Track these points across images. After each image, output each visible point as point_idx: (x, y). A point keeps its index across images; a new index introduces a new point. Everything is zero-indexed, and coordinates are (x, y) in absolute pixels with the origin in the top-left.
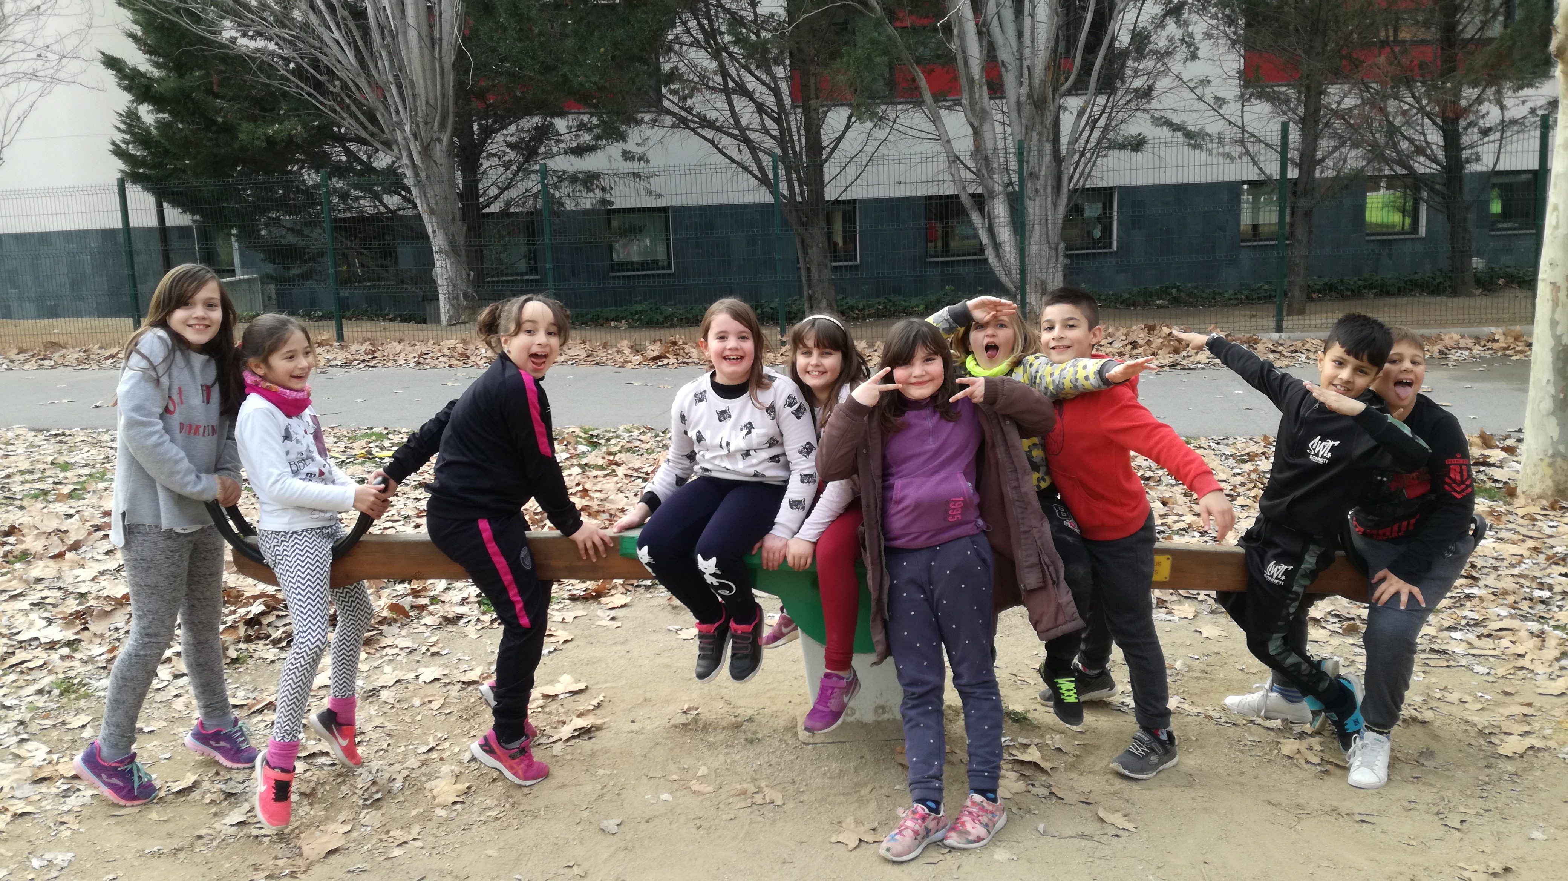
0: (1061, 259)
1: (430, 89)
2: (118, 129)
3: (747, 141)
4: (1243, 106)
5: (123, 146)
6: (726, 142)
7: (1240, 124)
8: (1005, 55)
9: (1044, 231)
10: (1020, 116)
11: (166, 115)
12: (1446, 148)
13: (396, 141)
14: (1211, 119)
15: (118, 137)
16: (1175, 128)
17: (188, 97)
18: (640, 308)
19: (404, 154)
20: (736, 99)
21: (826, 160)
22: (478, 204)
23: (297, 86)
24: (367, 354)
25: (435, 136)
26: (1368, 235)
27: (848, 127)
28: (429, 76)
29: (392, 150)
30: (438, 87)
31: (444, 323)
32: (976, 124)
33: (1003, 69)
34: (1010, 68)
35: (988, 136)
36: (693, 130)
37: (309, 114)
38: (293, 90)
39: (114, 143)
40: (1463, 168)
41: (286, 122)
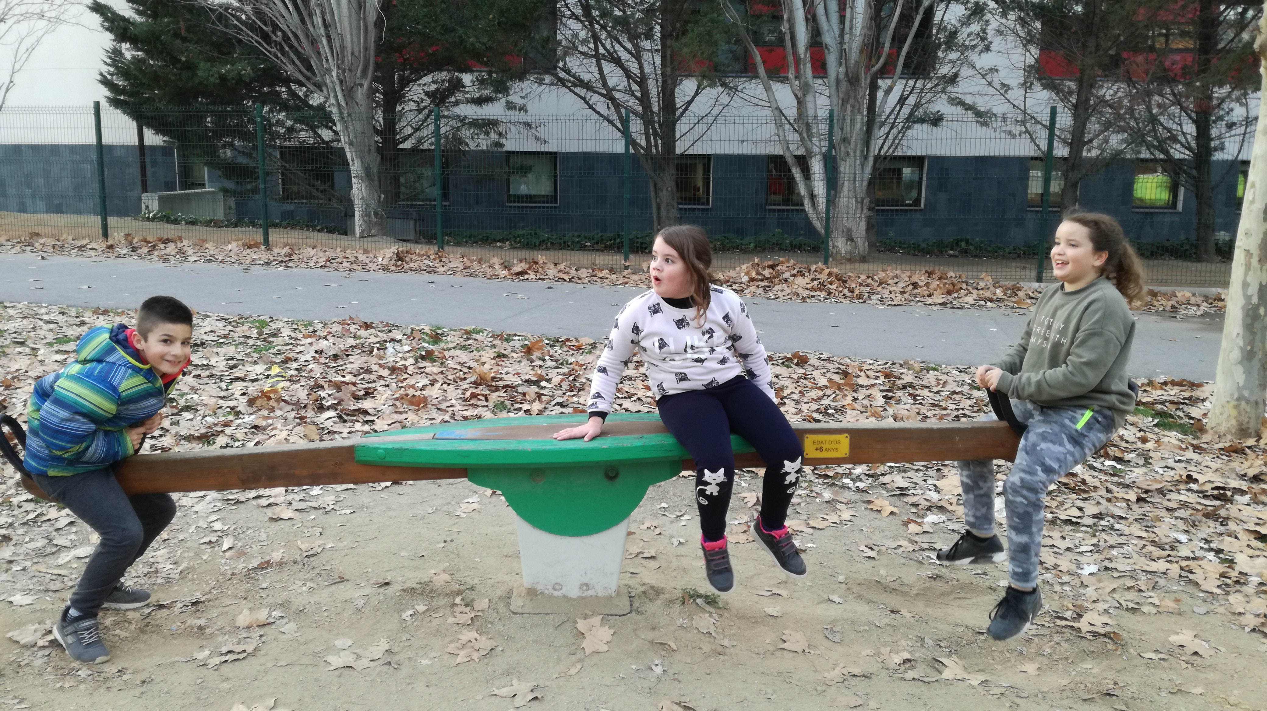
0: (865, 211)
1: (356, 43)
2: (105, 62)
3: (612, 99)
4: (1026, 92)
5: (109, 77)
6: (595, 99)
7: (1023, 108)
8: (829, 38)
9: (852, 187)
10: (838, 91)
11: (140, 53)
12: (1198, 138)
13: (326, 84)
14: (999, 102)
15: (105, 69)
16: (968, 107)
17: (158, 38)
18: (521, 232)
19: (332, 95)
20: (604, 64)
21: (679, 118)
22: (394, 139)
23: (248, 35)
24: (286, 256)
25: (358, 81)
26: (1133, 207)
27: (697, 94)
28: (354, 31)
29: (322, 91)
30: (362, 41)
31: (358, 235)
32: (800, 95)
33: (826, 51)
34: (832, 50)
35: (810, 106)
36: (568, 88)
37: (259, 58)
38: (245, 38)
39: (101, 74)
40: (1211, 155)
41: (238, 64)
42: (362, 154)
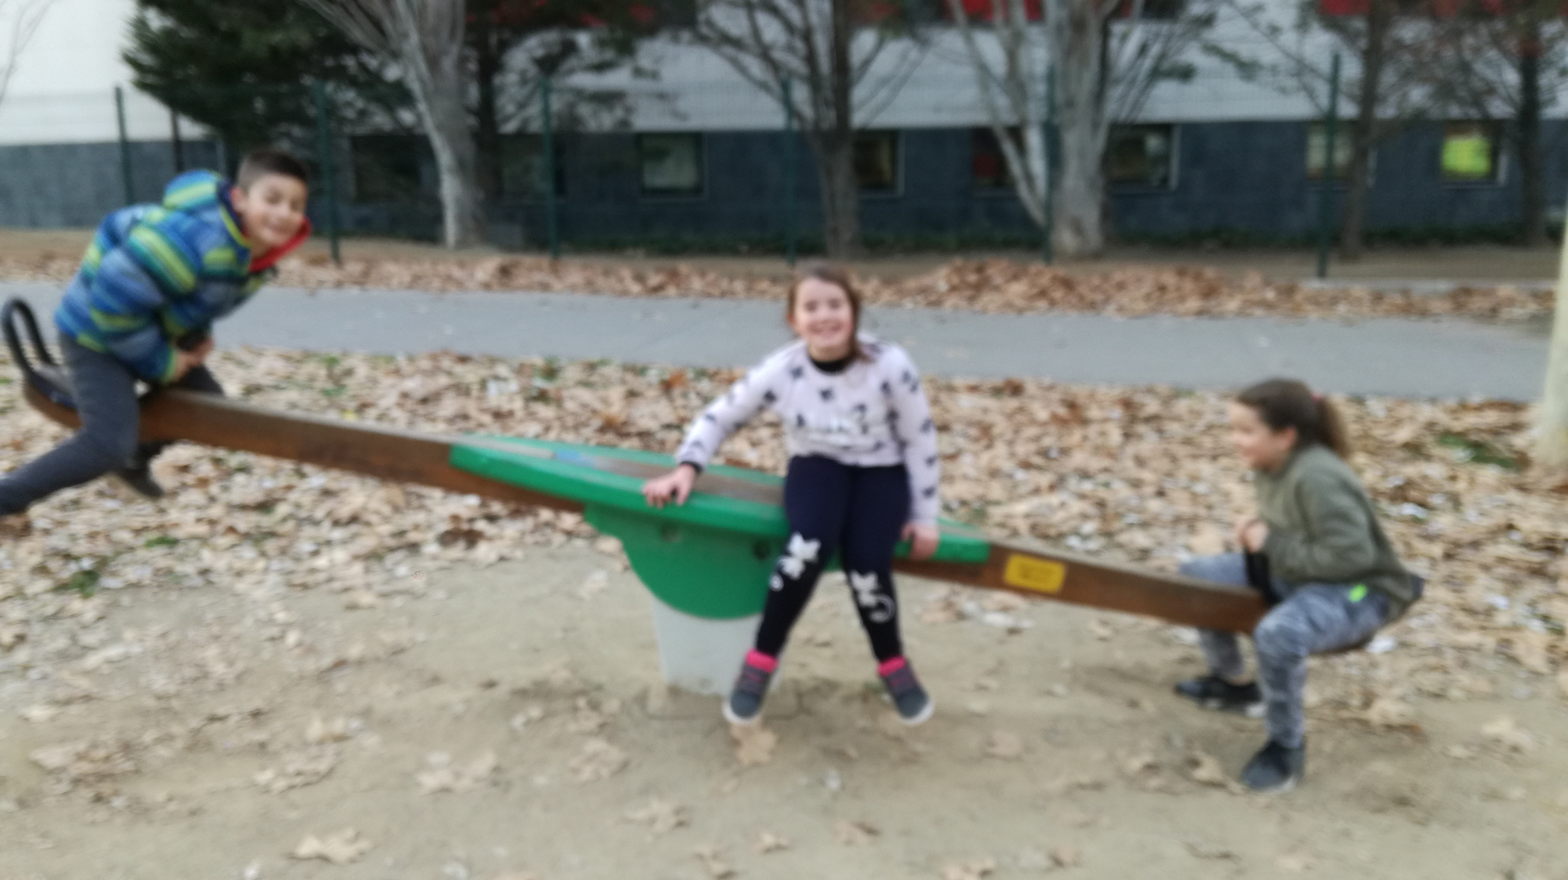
0: (1098, 195)
3: (770, 60)
4: (1301, 36)
5: (134, 55)
6: (748, 60)
7: (1298, 57)
10: (1059, 40)
11: (170, 22)
12: (1522, 88)
13: (403, 52)
14: (1267, 49)
15: (129, 45)
16: (1229, 58)
18: (659, 235)
20: (758, 13)
21: (857, 82)
22: (494, 121)
24: (361, 276)
25: (444, 47)
26: (1441, 183)
27: (878, 49)
29: (399, 62)
31: (451, 245)
32: (1011, 46)
35: (1024, 60)
36: (712, 47)
37: (316, 23)
39: (124, 51)
41: (292, 30)
42: (452, 142)
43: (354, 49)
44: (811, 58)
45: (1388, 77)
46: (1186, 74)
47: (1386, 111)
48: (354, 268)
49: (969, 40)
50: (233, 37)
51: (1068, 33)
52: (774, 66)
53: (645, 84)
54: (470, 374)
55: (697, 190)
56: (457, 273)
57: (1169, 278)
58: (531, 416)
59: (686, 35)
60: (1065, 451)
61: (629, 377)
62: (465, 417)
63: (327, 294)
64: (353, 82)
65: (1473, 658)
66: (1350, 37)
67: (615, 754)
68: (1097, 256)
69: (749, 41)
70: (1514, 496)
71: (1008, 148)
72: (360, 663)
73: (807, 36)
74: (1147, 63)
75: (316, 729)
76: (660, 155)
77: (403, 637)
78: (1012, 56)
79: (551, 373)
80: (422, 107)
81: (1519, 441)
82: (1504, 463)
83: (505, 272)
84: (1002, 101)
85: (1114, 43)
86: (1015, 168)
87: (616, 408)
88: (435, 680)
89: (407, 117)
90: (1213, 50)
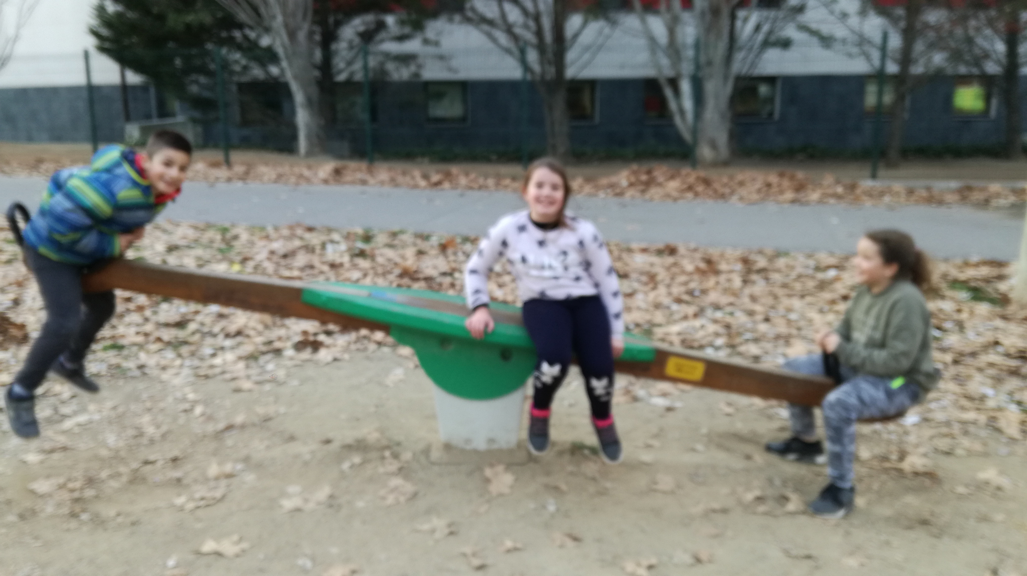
0: (727, 124)
3: (512, 33)
4: (862, 19)
5: (97, 28)
6: (498, 34)
7: (860, 33)
10: (703, 21)
11: (122, 7)
12: (1007, 55)
13: (273, 28)
14: (840, 28)
16: (813, 33)
18: (438, 148)
20: (505, 4)
21: (569, 49)
22: (331, 74)
24: (244, 174)
25: (299, 25)
26: (953, 116)
27: (583, 27)
29: (270, 34)
31: (302, 154)
32: (670, 26)
35: (679, 35)
36: (476, 25)
39: (90, 27)
40: (1019, 70)
41: (200, 14)
42: (304, 86)
43: (240, 26)
44: (539, 33)
45: (919, 46)
46: (786, 44)
47: (918, 69)
48: (239, 169)
49: (643, 21)
50: (161, 18)
51: (708, 17)
52: (515, 38)
53: (430, 50)
54: (314, 239)
55: (463, 119)
56: (306, 173)
57: (773, 178)
58: (355, 266)
59: (457, 18)
60: (704, 292)
61: (419, 241)
62: (312, 267)
63: (222, 186)
64: (239, 47)
65: (972, 429)
66: (894, 20)
67: (409, 488)
68: (726, 164)
69: (499, 21)
70: (999, 323)
71: (668, 93)
72: (243, 427)
73: (537, 18)
74: (760, 37)
75: (213, 470)
76: (439, 96)
77: (271, 410)
78: (672, 32)
79: (367, 238)
80: (284, 64)
81: (1003, 287)
82: (993, 301)
83: (337, 172)
84: (665, 62)
85: (739, 23)
86: (673, 105)
87: (410, 262)
88: (292, 438)
89: (274, 70)
90: (804, 28)
